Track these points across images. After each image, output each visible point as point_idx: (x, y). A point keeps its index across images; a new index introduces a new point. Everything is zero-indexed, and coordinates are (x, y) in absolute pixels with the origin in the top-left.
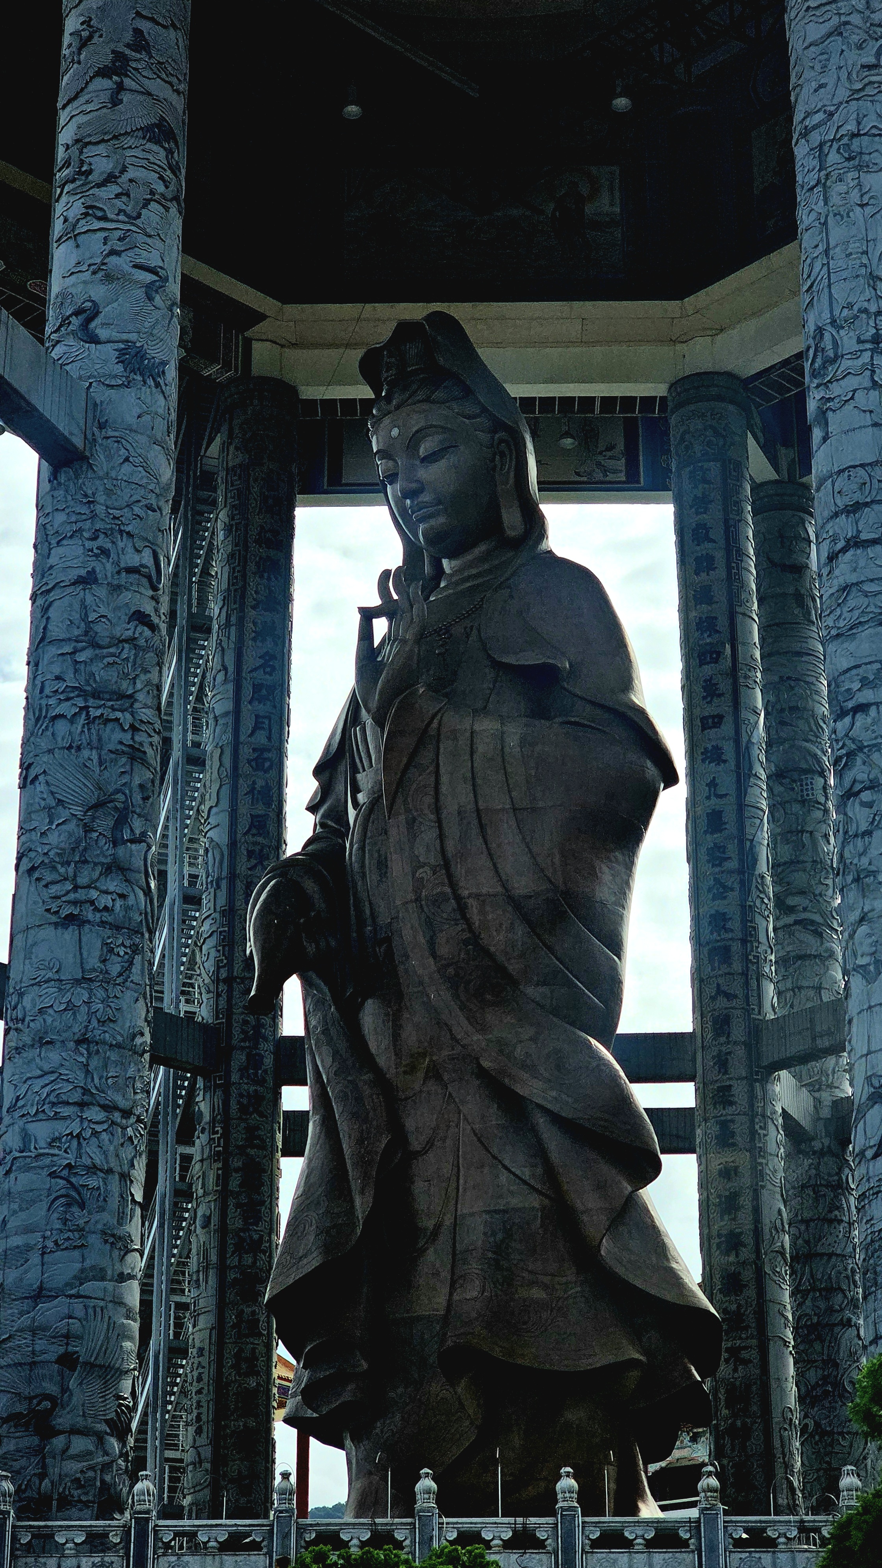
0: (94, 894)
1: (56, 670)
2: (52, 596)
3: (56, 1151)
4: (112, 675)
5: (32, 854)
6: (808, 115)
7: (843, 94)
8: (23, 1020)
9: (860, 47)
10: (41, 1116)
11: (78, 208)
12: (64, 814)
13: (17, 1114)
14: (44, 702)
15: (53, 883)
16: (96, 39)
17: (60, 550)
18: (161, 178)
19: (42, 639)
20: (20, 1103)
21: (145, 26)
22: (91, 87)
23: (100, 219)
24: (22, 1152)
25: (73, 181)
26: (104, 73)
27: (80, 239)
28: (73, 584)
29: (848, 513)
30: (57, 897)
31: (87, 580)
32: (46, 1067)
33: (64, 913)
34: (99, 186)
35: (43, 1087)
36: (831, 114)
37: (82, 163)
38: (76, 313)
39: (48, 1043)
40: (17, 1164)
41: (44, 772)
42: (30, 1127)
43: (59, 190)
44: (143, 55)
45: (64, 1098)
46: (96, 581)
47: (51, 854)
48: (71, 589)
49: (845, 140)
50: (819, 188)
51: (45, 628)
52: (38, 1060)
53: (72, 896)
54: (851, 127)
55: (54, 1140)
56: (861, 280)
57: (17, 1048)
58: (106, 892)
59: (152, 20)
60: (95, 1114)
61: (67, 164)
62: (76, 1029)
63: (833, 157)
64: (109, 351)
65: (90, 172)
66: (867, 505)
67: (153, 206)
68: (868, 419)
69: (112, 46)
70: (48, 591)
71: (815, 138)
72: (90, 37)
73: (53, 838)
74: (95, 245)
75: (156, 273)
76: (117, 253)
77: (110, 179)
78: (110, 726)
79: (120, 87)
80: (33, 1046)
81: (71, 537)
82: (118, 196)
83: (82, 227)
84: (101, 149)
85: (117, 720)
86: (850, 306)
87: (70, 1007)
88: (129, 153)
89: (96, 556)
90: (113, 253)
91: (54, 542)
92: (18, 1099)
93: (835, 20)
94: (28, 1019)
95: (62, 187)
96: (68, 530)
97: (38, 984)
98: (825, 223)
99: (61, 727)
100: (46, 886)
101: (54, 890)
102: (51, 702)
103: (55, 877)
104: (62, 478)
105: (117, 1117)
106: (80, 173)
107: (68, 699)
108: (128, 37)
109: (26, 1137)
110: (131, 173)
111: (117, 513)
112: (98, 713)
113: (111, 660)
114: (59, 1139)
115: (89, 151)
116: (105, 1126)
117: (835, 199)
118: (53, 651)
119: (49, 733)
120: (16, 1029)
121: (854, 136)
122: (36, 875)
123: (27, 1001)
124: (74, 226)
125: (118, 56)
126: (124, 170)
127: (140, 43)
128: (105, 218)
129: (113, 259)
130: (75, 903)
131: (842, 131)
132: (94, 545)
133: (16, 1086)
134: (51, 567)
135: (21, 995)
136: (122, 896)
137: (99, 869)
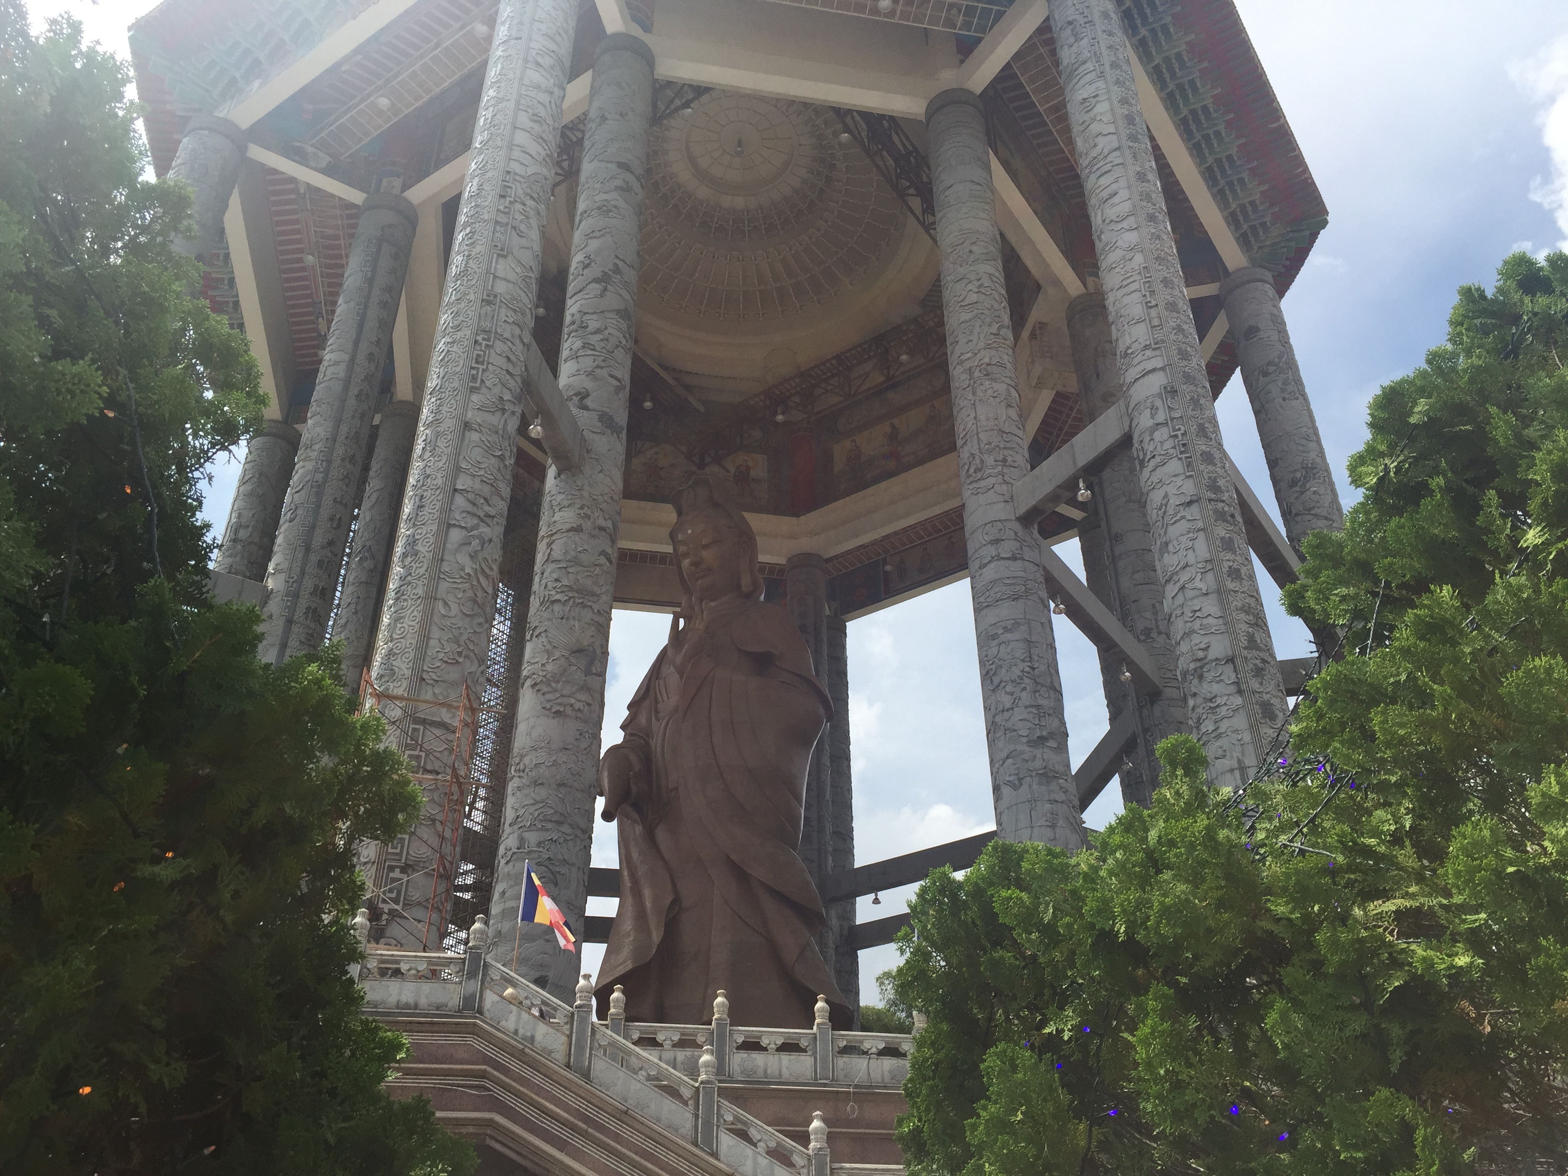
0: (573, 701)
1: (555, 576)
2: (554, 538)
3: (541, 849)
4: (589, 582)
5: (535, 676)
6: (962, 354)
7: (981, 345)
8: (524, 771)
9: (990, 325)
10: (533, 828)
11: (578, 344)
12: (557, 654)
13: (516, 827)
14: (547, 593)
15: (548, 693)
16: (593, 264)
17: (561, 513)
18: (624, 337)
19: (547, 560)
20: (519, 820)
21: (620, 263)
22: (589, 287)
23: (591, 350)
24: (518, 849)
25: (576, 331)
26: (596, 280)
27: (580, 359)
28: (568, 531)
29: (992, 544)
30: (549, 701)
31: (577, 529)
32: (538, 799)
33: (553, 710)
34: (592, 334)
35: (536, 810)
36: (976, 354)
37: (582, 322)
38: (576, 395)
39: (540, 784)
40: (515, 857)
41: (546, 631)
42: (524, 834)
43: (566, 336)
44: (618, 276)
45: (549, 817)
46: (582, 530)
47: (548, 676)
48: (566, 534)
49: (984, 366)
50: (970, 388)
51: (549, 554)
52: (532, 794)
53: (560, 700)
54: (987, 360)
55: (540, 843)
56: (995, 432)
57: (518, 787)
58: (580, 701)
59: (623, 261)
60: (566, 829)
61: (573, 323)
62: (558, 777)
63: (977, 374)
64: (594, 416)
65: (587, 327)
66: (1003, 540)
67: (620, 349)
68: (1001, 498)
69: (602, 269)
70: (552, 535)
71: (967, 365)
72: (589, 264)
73: (549, 667)
74: (587, 363)
75: (620, 382)
76: (602, 368)
77: (598, 331)
78: (586, 610)
79: (605, 289)
80: (529, 786)
81: (568, 507)
82: (602, 340)
83: (581, 353)
84: (595, 317)
85: (591, 607)
86: (990, 444)
87: (555, 764)
88: (609, 320)
89: (583, 518)
90: (598, 367)
91: (557, 510)
92: (518, 817)
93: (975, 312)
94: (527, 770)
95: (569, 335)
96: (566, 503)
97: (536, 750)
98: (974, 404)
99: (557, 607)
100: (543, 694)
101: (548, 696)
102: (553, 593)
103: (549, 689)
104: (562, 477)
105: (579, 833)
106: (581, 327)
107: (562, 592)
108: (611, 267)
109: (522, 840)
110: (610, 330)
111: (595, 497)
112: (580, 601)
113: (589, 574)
114: (544, 842)
115: (586, 317)
116: (572, 837)
117: (979, 393)
118: (553, 566)
119: (550, 610)
120: (519, 777)
121: (988, 364)
122: (537, 688)
123: (527, 760)
124: (576, 352)
125: (605, 274)
126: (606, 328)
127: (617, 270)
128: (594, 350)
129: (598, 371)
130: (560, 704)
131: (982, 362)
132: (581, 512)
133: (516, 810)
134: (555, 522)
135: (522, 756)
136: (589, 704)
137: (576, 687)
